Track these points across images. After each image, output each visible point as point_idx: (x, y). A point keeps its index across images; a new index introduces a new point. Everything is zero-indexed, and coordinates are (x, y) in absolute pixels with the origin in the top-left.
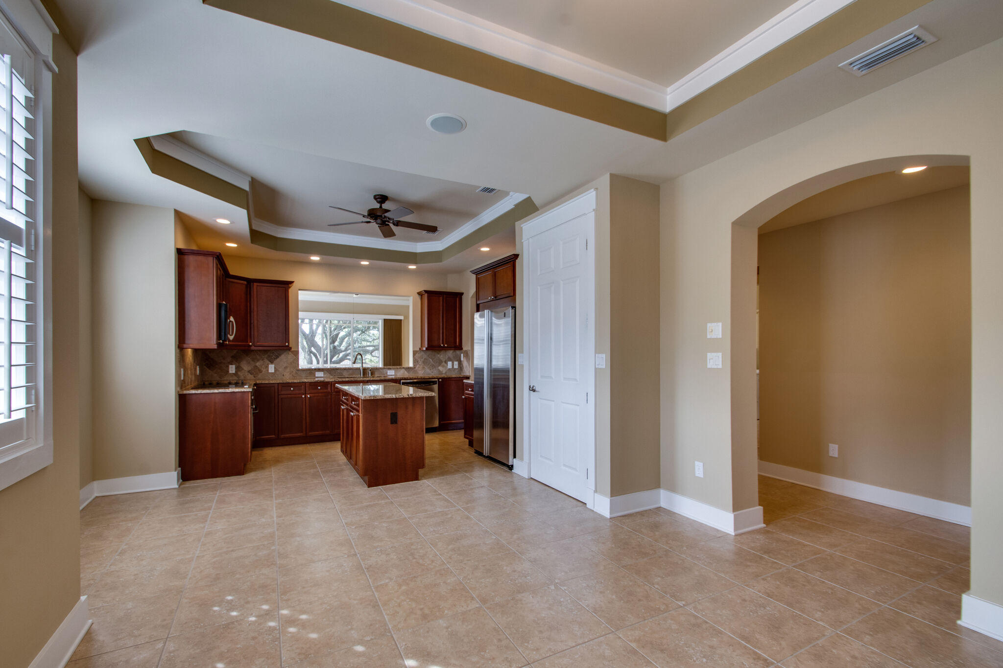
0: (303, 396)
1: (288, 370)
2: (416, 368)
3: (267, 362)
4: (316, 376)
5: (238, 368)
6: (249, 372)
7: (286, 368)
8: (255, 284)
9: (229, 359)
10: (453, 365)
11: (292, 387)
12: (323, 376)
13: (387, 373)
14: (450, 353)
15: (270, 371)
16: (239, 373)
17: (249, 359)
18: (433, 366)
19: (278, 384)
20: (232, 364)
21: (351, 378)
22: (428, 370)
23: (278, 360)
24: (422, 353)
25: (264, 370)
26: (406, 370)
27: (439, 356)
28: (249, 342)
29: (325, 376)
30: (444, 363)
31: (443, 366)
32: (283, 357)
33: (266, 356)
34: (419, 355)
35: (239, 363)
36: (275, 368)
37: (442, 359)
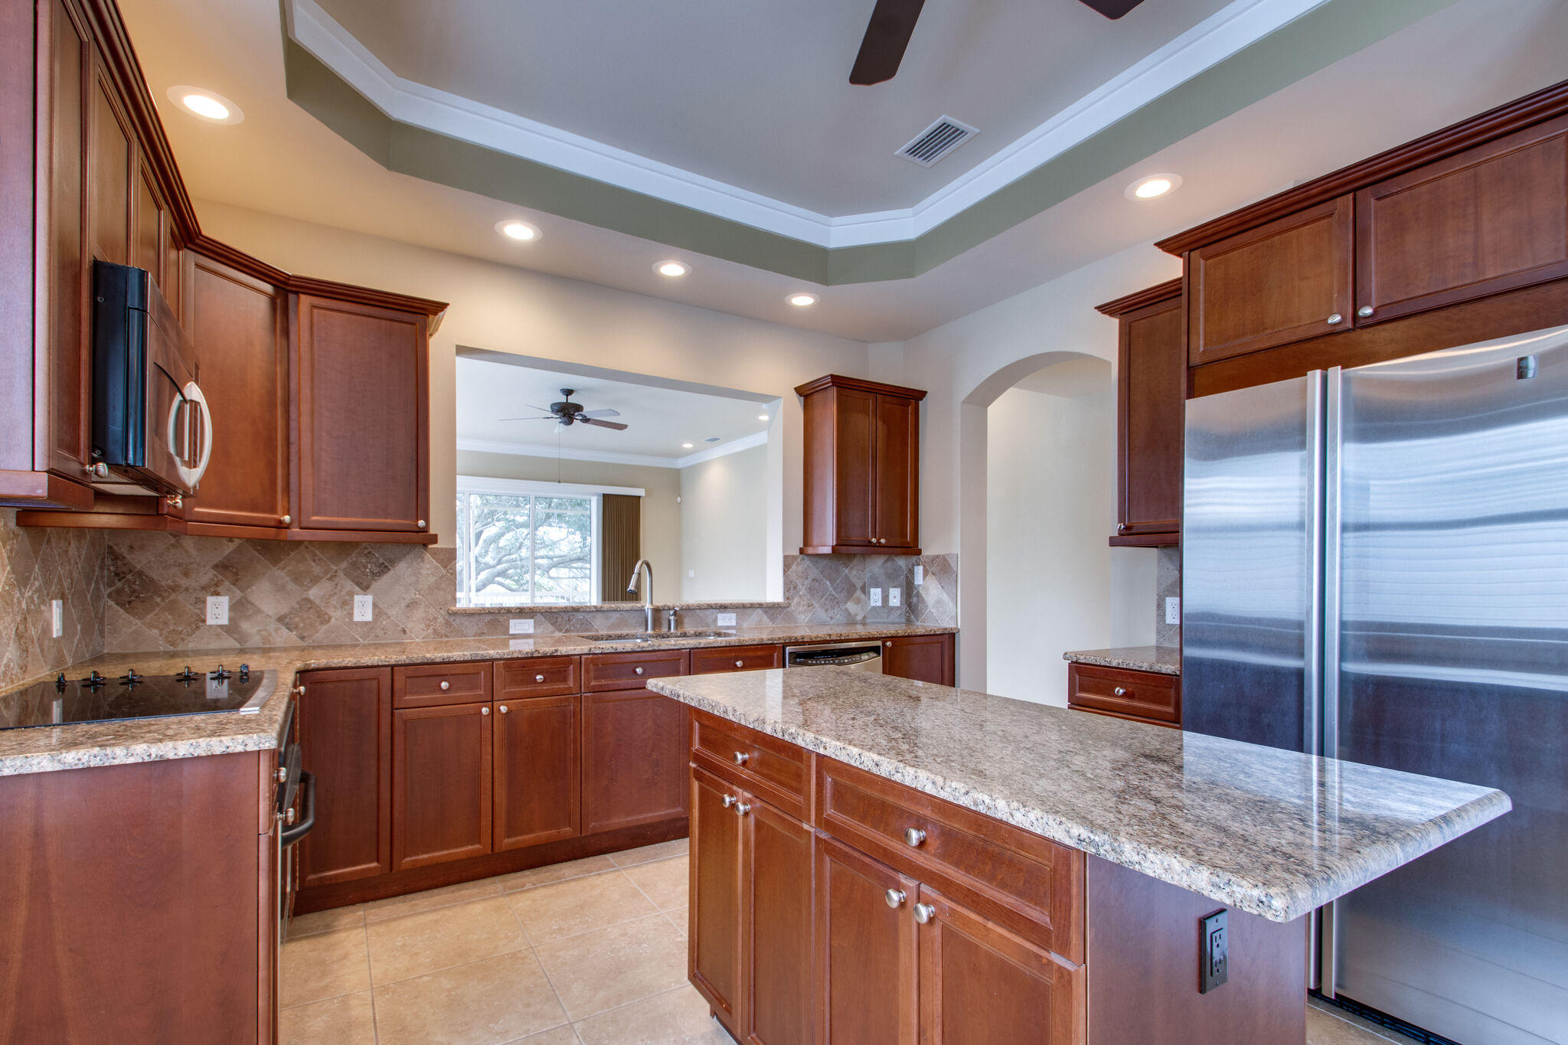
0: (485, 710)
1: (419, 613)
2: (793, 607)
3: (349, 585)
4: (512, 631)
5: (239, 608)
6: (280, 619)
7: (412, 605)
8: (305, 301)
9: (206, 576)
10: (885, 598)
11: (444, 677)
12: (531, 631)
13: (715, 620)
14: (877, 565)
15: (357, 617)
16: (245, 626)
17: (283, 574)
18: (835, 602)
19: (393, 667)
20: (217, 594)
21: (620, 637)
22: (822, 614)
23: (387, 578)
24: (807, 562)
25: (336, 615)
26: (766, 613)
27: (847, 571)
28: (279, 508)
29: (539, 631)
30: (858, 593)
31: (858, 601)
32: (403, 568)
33: (344, 565)
34: (800, 568)
35: (242, 590)
36: (375, 606)
37: (854, 580)
